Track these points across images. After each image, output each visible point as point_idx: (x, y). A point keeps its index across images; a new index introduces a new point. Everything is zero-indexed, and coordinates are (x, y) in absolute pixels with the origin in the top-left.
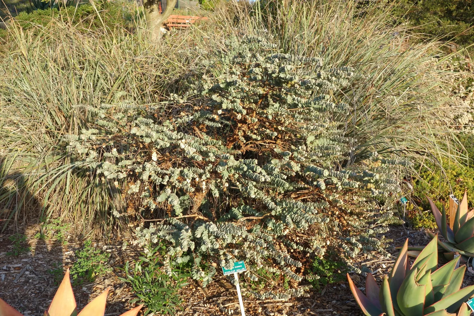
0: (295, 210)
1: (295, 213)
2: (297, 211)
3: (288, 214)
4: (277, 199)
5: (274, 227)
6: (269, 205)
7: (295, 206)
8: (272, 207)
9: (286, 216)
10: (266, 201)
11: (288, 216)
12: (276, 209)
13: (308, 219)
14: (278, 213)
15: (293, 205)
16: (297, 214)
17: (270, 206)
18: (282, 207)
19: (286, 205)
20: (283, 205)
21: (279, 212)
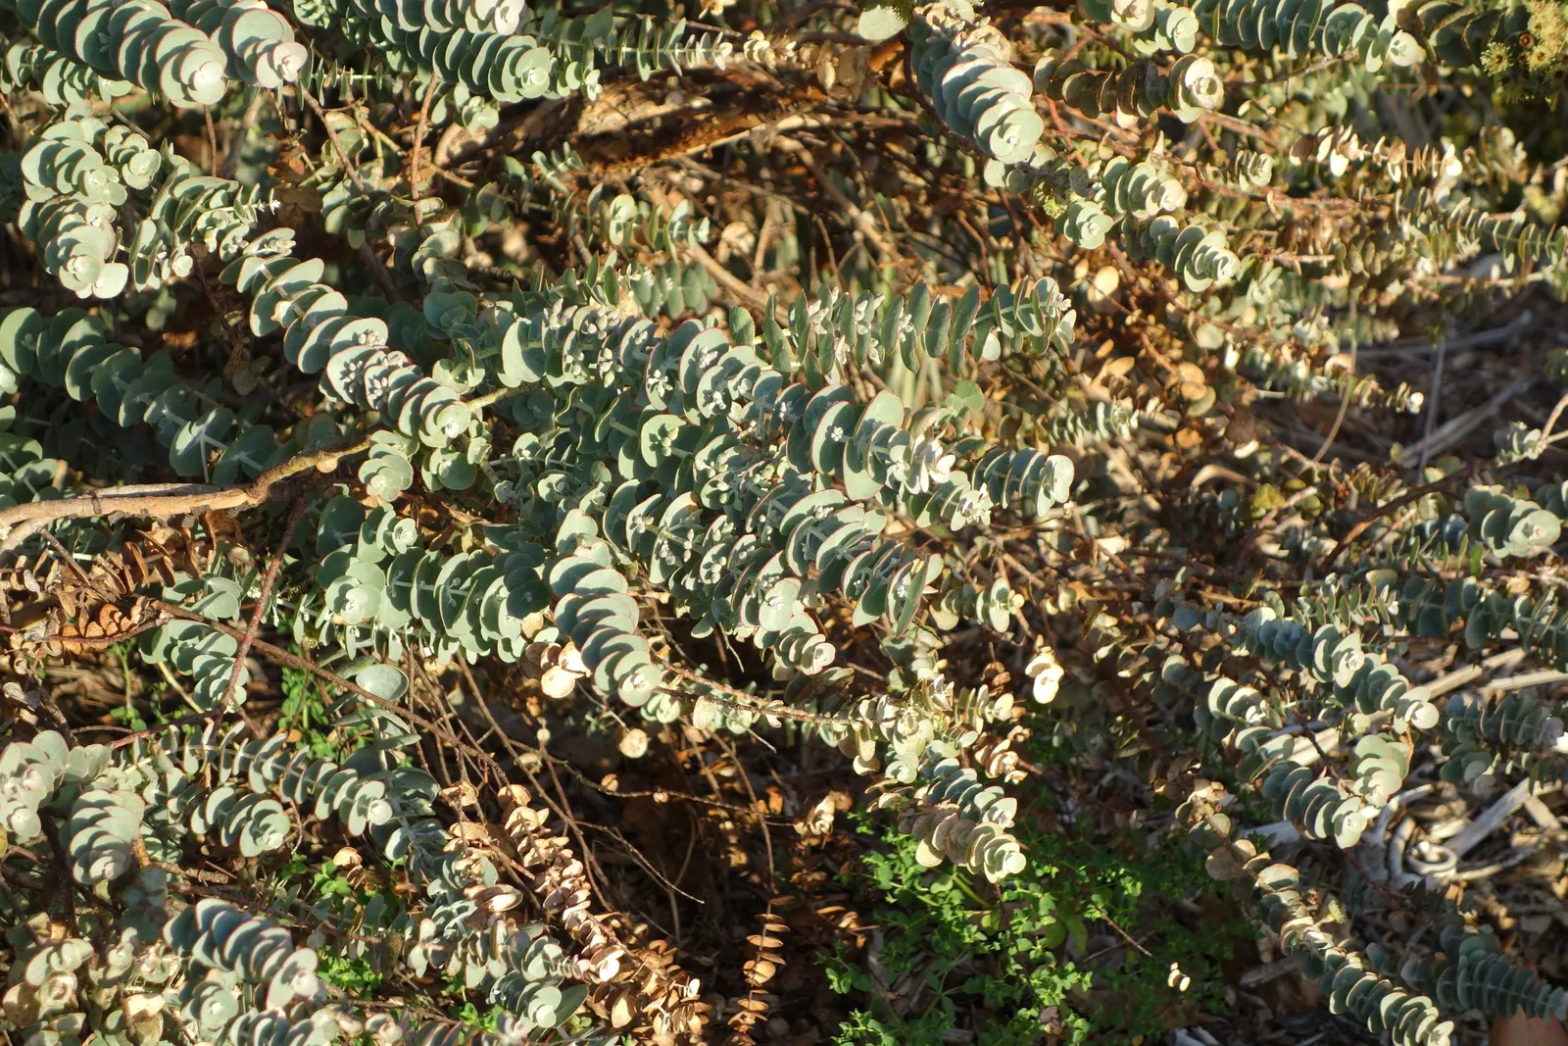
0: (660, 429)
1: (669, 464)
2: (691, 438)
3: (573, 491)
4: (418, 236)
5: (401, 600)
6: (323, 354)
7: (657, 387)
8: (359, 389)
9: (548, 516)
10: (282, 310)
11: (575, 522)
12: (418, 422)
13: (836, 566)
14: (440, 463)
15: (633, 375)
16: (691, 485)
17: (334, 370)
18: (492, 383)
19: (533, 358)
20: (494, 364)
21: (459, 444)
